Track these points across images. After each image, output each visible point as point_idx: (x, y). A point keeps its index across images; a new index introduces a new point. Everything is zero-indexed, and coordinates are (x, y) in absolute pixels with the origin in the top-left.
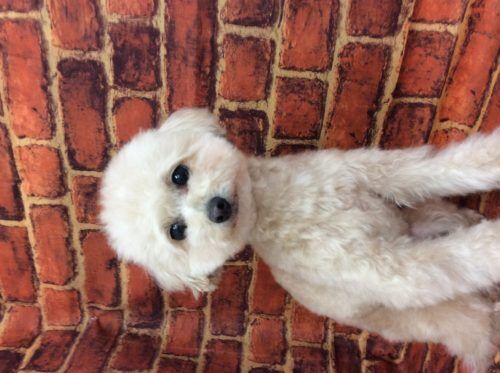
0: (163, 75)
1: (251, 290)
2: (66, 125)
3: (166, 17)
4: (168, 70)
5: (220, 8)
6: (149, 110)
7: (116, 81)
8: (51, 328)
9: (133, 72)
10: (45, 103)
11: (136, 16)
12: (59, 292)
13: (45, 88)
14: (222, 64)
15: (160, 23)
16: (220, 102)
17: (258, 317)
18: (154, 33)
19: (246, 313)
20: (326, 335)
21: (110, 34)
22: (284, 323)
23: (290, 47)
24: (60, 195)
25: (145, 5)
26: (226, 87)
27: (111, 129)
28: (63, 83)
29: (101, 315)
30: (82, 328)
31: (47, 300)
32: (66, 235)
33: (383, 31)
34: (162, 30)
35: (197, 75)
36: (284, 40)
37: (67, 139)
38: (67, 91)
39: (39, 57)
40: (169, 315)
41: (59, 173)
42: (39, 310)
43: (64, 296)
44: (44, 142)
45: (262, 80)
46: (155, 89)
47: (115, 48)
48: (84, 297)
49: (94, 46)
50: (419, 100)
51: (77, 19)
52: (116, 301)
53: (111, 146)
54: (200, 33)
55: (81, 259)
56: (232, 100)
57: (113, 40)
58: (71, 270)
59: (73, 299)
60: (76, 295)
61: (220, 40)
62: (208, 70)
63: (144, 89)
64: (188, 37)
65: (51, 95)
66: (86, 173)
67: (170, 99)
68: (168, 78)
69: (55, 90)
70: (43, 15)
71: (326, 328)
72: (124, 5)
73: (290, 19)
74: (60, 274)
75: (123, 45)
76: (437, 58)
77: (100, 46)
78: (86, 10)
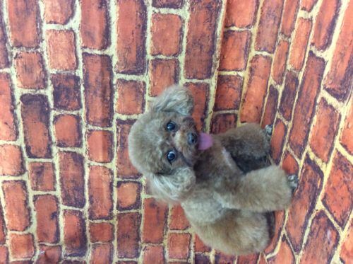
0: (83, 101)
1: (142, 228)
2: (25, 132)
3: (83, 70)
4: (86, 99)
5: (113, 65)
6: (75, 121)
7: (55, 106)
8: (15, 260)
9: (65, 100)
10: (12, 120)
11: (66, 70)
12: (20, 235)
13: (12, 111)
14: (117, 95)
15: (80, 73)
16: (116, 116)
17: (147, 245)
18: (77, 79)
19: (140, 243)
20: (190, 253)
21: (51, 79)
22: (164, 248)
23: (154, 85)
24: (21, 174)
25: (71, 64)
26: (120, 107)
27: (53, 133)
28: (23, 107)
29: (47, 250)
30: (35, 259)
31: (12, 242)
32: (25, 199)
33: (204, 76)
34: (81, 77)
35: (103, 101)
36: (150, 82)
37: (25, 140)
38: (26, 112)
39: (9, 94)
40: (91, 247)
41: (21, 161)
42: (7, 248)
43: (23, 238)
44: (12, 143)
45: (140, 103)
46: (78, 109)
47: (54, 87)
48: (36, 238)
49: (42, 87)
50: (228, 112)
51: (32, 72)
52: (57, 239)
53: (52, 143)
54: (103, 79)
55: (34, 214)
56: (123, 114)
57: (53, 83)
58: (28, 221)
59: (29, 240)
60: (31, 237)
61: (114, 82)
62: (109, 98)
63: (72, 109)
64: (96, 81)
65: (16, 115)
66: (37, 160)
67: (87, 115)
68: (86, 103)
69: (18, 112)
70: (12, 70)
71: (190, 250)
72: (59, 64)
73: (152, 71)
74: (21, 224)
75: (59, 86)
76: (234, 89)
77: (45, 86)
78: (37, 66)
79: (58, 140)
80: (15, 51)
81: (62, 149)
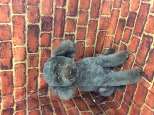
0: (53, 28)
2: (28, 41)
3: (55, 15)
4: (54, 26)
5: (66, 13)
6: (49, 36)
7: (42, 30)
8: (17, 101)
9: (46, 27)
10: (23, 36)
11: (48, 15)
12: (20, 89)
13: (23, 32)
14: (66, 24)
15: (53, 16)
16: (65, 33)
18: (52, 18)
21: (41, 18)
23: (80, 20)
24: (24, 60)
25: (50, 12)
26: (67, 29)
27: (39, 41)
28: (28, 30)
29: (31, 94)
30: (27, 99)
32: (24, 72)
35: (61, 27)
37: (28, 45)
38: (29, 33)
39: (23, 24)
41: (25, 54)
42: (13, 97)
44: (22, 46)
45: (74, 28)
46: (51, 31)
47: (42, 22)
48: (27, 90)
49: (37, 21)
51: (34, 15)
52: (36, 89)
54: (62, 18)
55: (27, 78)
56: (68, 32)
57: (42, 20)
58: (24, 82)
59: (24, 91)
60: (25, 89)
61: (66, 19)
62: (63, 26)
63: (48, 31)
64: (59, 19)
65: (25, 34)
66: (32, 53)
67: (54, 33)
69: (26, 32)
70: (26, 15)
72: (45, 12)
74: (21, 84)
75: (44, 21)
77: (39, 21)
78: (36, 13)
79: (42, 44)
80: (28, 7)
81: (42, 48)
